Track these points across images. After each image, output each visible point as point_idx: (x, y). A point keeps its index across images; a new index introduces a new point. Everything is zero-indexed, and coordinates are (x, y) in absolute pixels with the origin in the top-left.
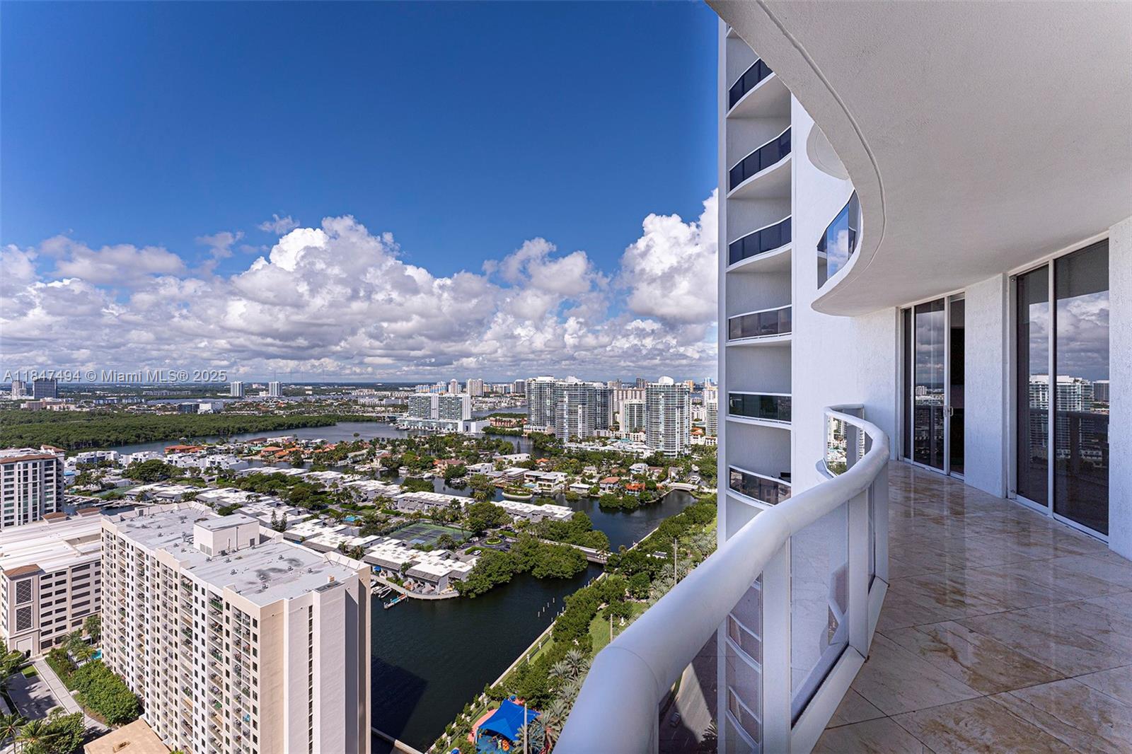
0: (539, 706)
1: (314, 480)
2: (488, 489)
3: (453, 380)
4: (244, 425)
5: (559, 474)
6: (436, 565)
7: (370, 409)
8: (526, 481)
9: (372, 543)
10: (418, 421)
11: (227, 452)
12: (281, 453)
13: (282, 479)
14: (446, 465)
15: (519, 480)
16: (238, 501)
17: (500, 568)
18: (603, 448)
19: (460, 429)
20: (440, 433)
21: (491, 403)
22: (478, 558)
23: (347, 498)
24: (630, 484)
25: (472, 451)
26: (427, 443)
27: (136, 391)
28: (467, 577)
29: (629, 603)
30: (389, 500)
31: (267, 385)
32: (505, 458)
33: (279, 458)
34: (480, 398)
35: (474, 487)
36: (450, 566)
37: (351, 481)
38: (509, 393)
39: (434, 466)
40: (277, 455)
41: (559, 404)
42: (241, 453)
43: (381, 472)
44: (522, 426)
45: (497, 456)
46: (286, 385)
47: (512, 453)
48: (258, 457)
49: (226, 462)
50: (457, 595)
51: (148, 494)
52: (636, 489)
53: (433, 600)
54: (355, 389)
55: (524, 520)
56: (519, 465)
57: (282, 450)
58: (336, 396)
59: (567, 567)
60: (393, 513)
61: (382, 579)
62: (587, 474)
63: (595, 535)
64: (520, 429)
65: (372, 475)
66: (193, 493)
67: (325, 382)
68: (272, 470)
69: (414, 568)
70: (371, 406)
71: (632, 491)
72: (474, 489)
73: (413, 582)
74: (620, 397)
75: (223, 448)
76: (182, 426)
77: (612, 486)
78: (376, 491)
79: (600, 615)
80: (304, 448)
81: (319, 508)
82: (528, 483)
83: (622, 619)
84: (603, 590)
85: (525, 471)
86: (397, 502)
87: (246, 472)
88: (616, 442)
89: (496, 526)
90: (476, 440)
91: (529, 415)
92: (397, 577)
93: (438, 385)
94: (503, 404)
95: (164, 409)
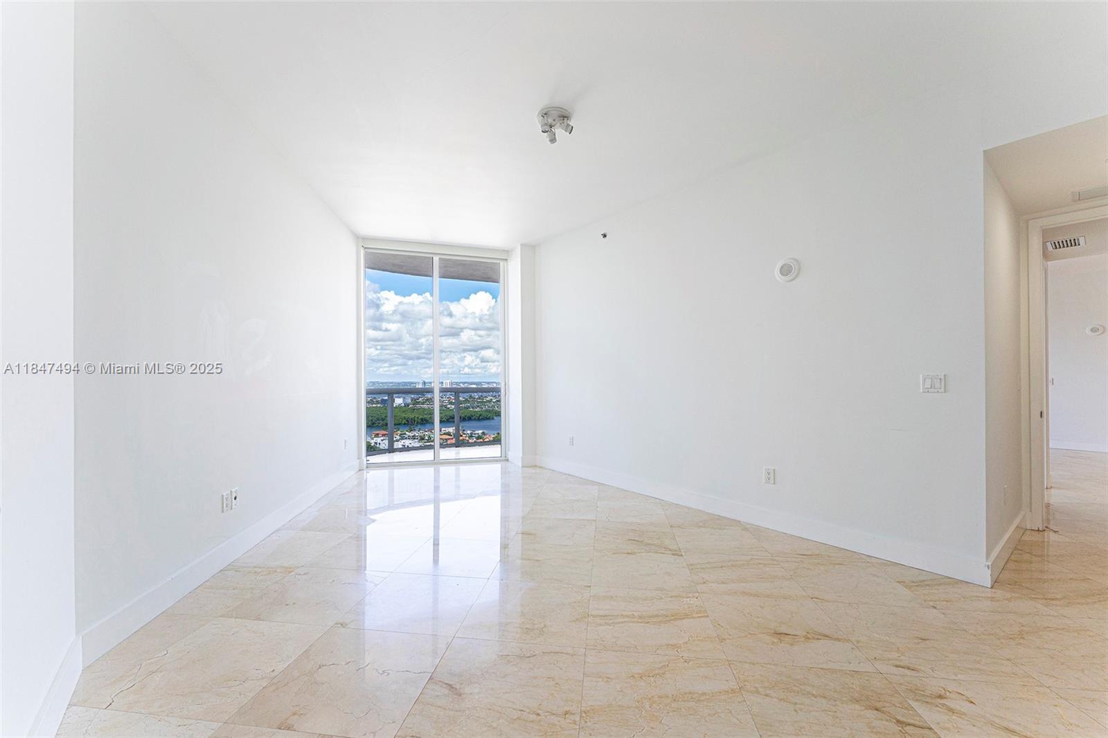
4: (425, 416)
40: (449, 442)
42: (423, 439)
75: (411, 434)
80: (469, 437)
95: (372, 402)
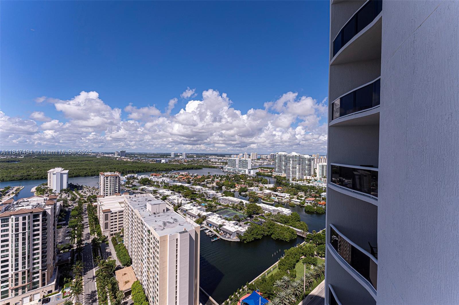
0: (269, 298)
1: (193, 189)
2: (255, 198)
3: (245, 153)
4: (173, 167)
5: (287, 194)
6: (231, 227)
7: (215, 163)
8: (272, 196)
9: (209, 215)
10: (231, 169)
11: (168, 177)
12: (184, 178)
13: (183, 187)
14: (240, 187)
15: (269, 196)
16: (168, 194)
17: (257, 232)
18: (308, 184)
19: (247, 173)
20: (239, 174)
21: (260, 162)
22: (249, 226)
23: (203, 196)
24: (321, 201)
25: (250, 182)
26: (234, 177)
27: (145, 155)
28: (243, 234)
29: (316, 259)
30: (217, 199)
31: (182, 154)
32: (264, 186)
33: (183, 180)
34: (256, 161)
35: (250, 196)
36: (237, 228)
37: (205, 190)
38: (268, 159)
39: (235, 187)
40: (182, 179)
41: (288, 164)
42: (172, 177)
43: (216, 187)
44: (272, 173)
45: (261, 185)
46: (189, 154)
47: (267, 184)
48: (176, 179)
49: (167, 180)
50: (239, 241)
51: (144, 189)
52: (324, 204)
53: (230, 241)
54: (210, 156)
55: (269, 213)
56: (269, 189)
57: (184, 177)
58: (204, 158)
59: (287, 236)
60: (218, 204)
61: (212, 229)
62: (300, 195)
63: (301, 224)
64: (271, 174)
65: (213, 188)
66: (156, 190)
67: (201, 153)
68: (180, 184)
69: (223, 227)
71: (321, 205)
72: (250, 198)
73: (223, 233)
74: (318, 162)
75: (167, 175)
76: (156, 167)
77: (311, 202)
78: (213, 195)
79: (301, 261)
80: (191, 177)
81: (194, 199)
82: (272, 197)
83: (312, 265)
84: (303, 250)
85: (272, 192)
86: (220, 200)
87: (172, 184)
88: (315, 182)
89: (258, 214)
90: (252, 177)
91: (275, 168)
92: (217, 229)
93: (240, 155)
94: (265, 163)
95: (152, 161)
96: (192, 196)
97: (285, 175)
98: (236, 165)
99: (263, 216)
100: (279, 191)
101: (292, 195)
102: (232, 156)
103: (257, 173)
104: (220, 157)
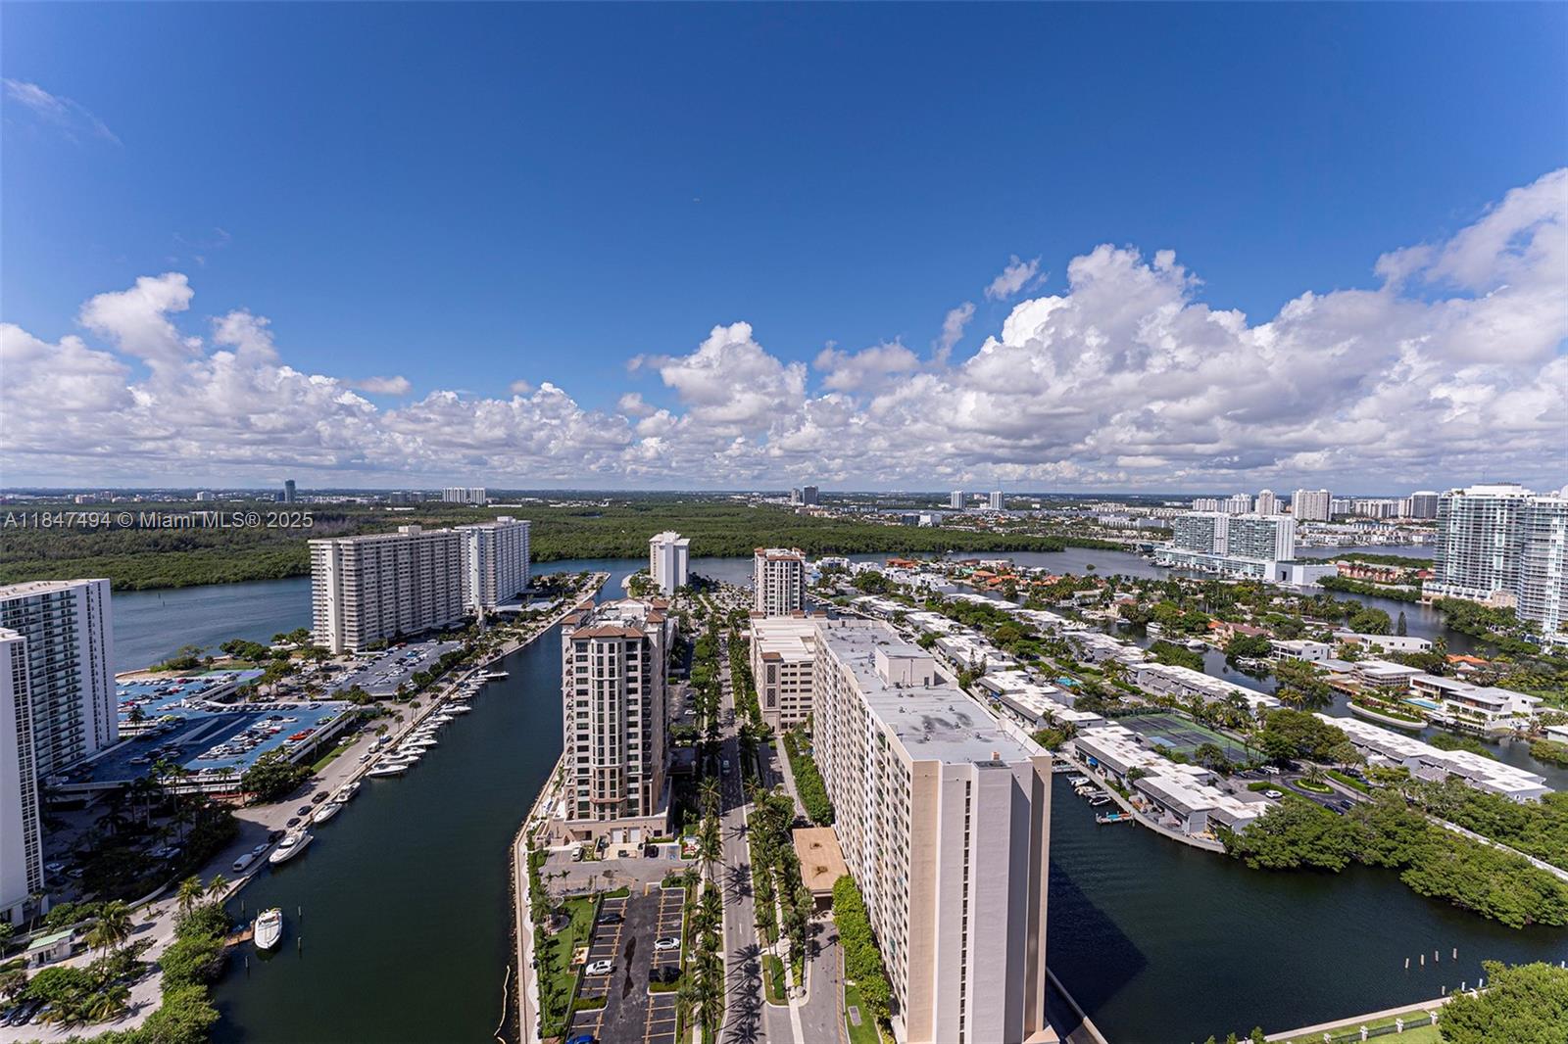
1: (1025, 620)
2: (1314, 689)
3: (1264, 491)
5: (1516, 697)
6: (1188, 788)
7: (1115, 532)
8: (1412, 692)
9: (1090, 723)
10: (1189, 556)
11: (939, 571)
12: (993, 581)
13: (989, 612)
14: (1231, 632)
15: (1397, 690)
16: (941, 629)
17: (1319, 838)
19: (1270, 575)
20: (1229, 579)
21: (1345, 534)
22: (1273, 803)
23: (1065, 652)
25: (1289, 616)
26: (1201, 592)
27: (871, 500)
28: (1244, 829)
30: (1124, 668)
31: (988, 495)
32: (1363, 640)
33: (991, 586)
34: (1323, 525)
35: (1284, 679)
36: (1212, 798)
37: (1073, 631)
38: (1395, 517)
39: (1207, 630)
40: (989, 582)
41: (1534, 545)
42: (952, 574)
43: (1120, 625)
44: (1419, 583)
45: (1346, 634)
46: (1012, 496)
47: (1383, 633)
48: (968, 582)
49: (936, 582)
50: (1221, 850)
51: (868, 606)
53: (1177, 841)
54: (1096, 503)
55: (1393, 766)
56: (1397, 657)
57: (995, 577)
58: (1070, 513)
59: (1508, 902)
60: (1128, 688)
61: (1099, 779)
64: (1414, 588)
65: (1106, 626)
66: (902, 612)
67: (1058, 492)
68: (980, 599)
69: (1148, 779)
70: (1117, 528)
72: (1282, 683)
73: (1145, 801)
75: (936, 566)
76: (902, 539)
78: (1107, 651)
81: (1029, 657)
82: (1417, 698)
85: (1414, 673)
86: (1136, 673)
87: (954, 596)
89: (1323, 759)
90: (1300, 597)
91: (1441, 564)
92: (1120, 784)
93: (1236, 498)
94: (1375, 539)
95: (891, 519)
96: (1023, 645)
97: (1511, 601)
98: (1217, 542)
99: (1356, 776)
100: (1462, 672)
101: (1554, 705)
102: (1196, 504)
103: (1322, 581)
104: (1141, 509)
